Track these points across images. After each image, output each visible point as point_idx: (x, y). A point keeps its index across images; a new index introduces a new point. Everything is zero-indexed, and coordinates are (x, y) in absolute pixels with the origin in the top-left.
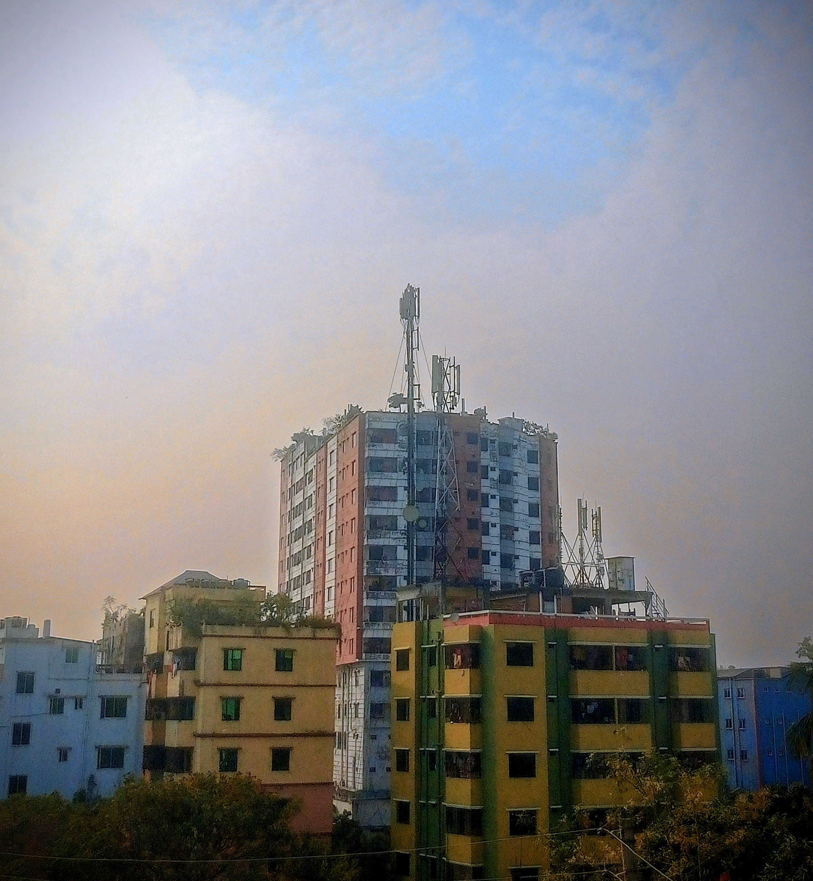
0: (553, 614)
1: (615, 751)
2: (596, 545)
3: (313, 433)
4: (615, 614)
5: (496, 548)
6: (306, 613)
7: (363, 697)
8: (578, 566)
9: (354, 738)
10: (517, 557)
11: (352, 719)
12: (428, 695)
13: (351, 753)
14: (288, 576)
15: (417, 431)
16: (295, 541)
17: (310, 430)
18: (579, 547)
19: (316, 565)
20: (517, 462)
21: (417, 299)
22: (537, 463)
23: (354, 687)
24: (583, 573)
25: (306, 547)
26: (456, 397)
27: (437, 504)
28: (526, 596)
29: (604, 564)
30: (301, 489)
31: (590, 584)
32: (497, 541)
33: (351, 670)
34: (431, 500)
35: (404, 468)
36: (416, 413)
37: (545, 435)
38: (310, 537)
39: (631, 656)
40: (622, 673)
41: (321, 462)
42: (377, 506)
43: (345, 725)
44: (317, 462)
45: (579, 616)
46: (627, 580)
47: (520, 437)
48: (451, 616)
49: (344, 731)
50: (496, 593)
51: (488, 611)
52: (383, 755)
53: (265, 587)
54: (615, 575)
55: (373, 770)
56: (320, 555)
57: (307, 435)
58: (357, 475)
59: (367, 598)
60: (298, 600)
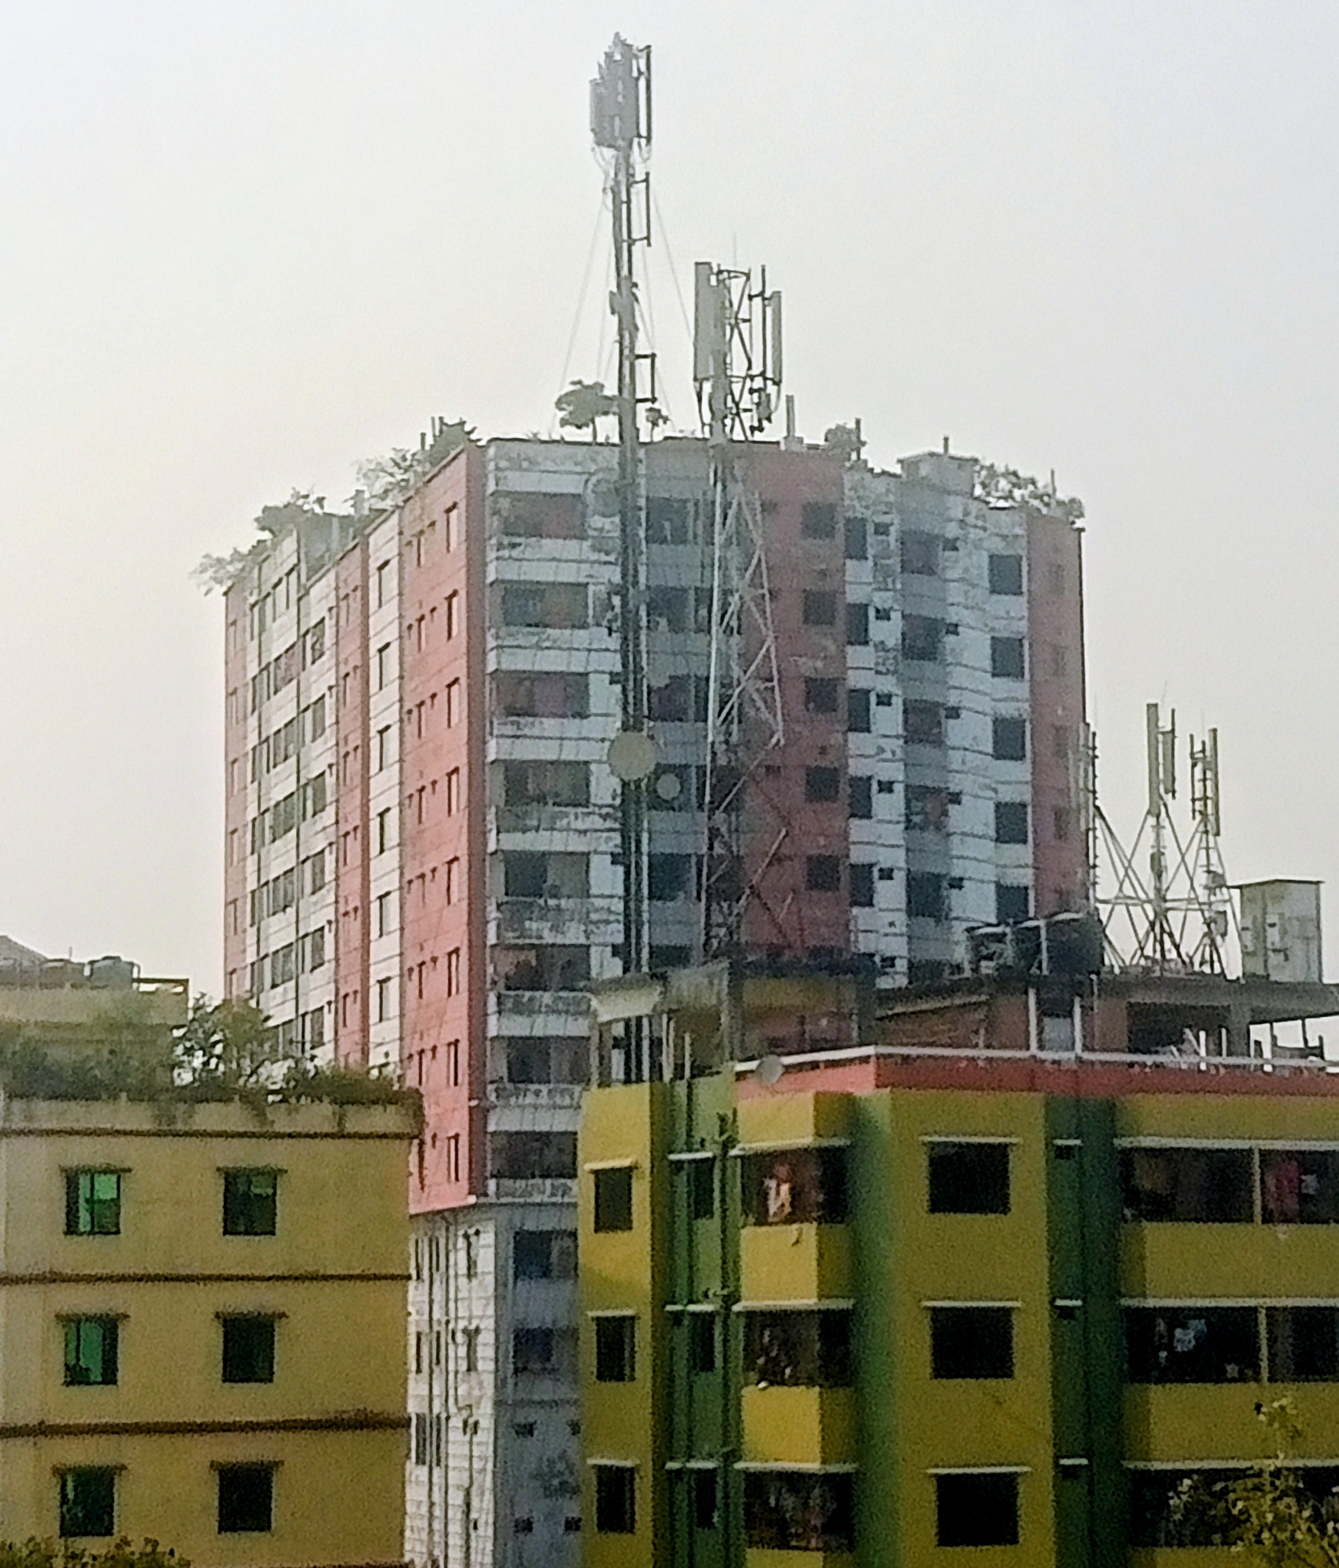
0: (1072, 1055)
1: (1257, 1464)
2: (1204, 844)
3: (322, 507)
4: (1261, 1055)
5: (897, 859)
6: (313, 1058)
7: (491, 1311)
8: (1149, 908)
9: (465, 1432)
10: (957, 883)
11: (460, 1376)
12: (691, 1302)
13: (457, 1478)
14: (255, 947)
15: (648, 498)
16: (274, 840)
17: (312, 498)
18: (1151, 851)
19: (342, 910)
20: (955, 593)
21: (642, 83)
22: (1021, 593)
23: (463, 1281)
24: (1162, 930)
25: (308, 858)
26: (768, 391)
27: (714, 726)
28: (985, 1003)
29: (1225, 901)
30: (290, 680)
31: (1184, 962)
32: (895, 834)
33: (452, 1228)
34: (691, 713)
35: (609, 615)
36: (645, 444)
37: (1047, 505)
38: (319, 827)
39: (1310, 1180)
40: (1283, 1232)
41: (351, 598)
42: (527, 731)
43: (436, 1391)
44: (337, 597)
45: (1149, 1059)
46: (1297, 949)
47: (966, 513)
48: (759, 1066)
49: (436, 1411)
50: (896, 995)
51: (869, 1050)
52: (556, 1482)
53: (187, 981)
54: (1260, 936)
55: (527, 1526)
56: (352, 882)
57: (306, 512)
58: (464, 634)
59: (500, 1012)
60: (287, 1019)
